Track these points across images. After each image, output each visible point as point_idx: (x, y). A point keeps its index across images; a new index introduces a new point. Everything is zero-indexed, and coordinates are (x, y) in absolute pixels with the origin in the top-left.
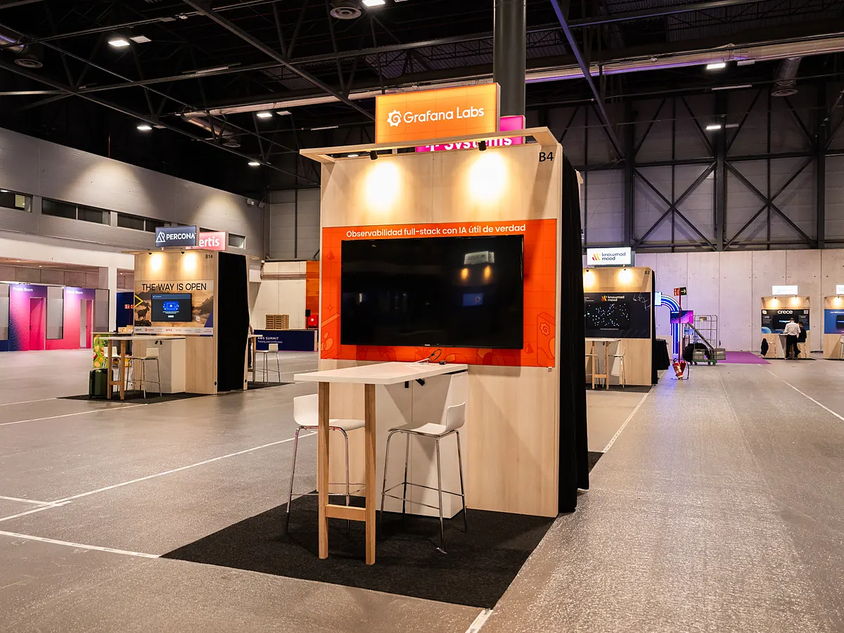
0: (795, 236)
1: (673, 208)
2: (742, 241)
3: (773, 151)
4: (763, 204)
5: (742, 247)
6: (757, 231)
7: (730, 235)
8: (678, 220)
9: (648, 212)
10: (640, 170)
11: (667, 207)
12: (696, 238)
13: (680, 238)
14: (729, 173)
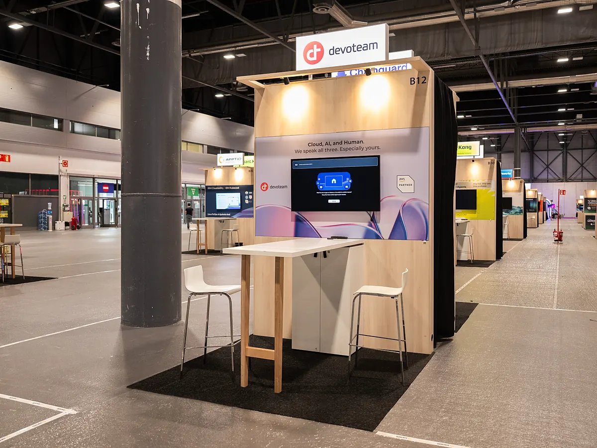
0: (591, 177)
1: (548, 167)
2: (573, 179)
3: (584, 147)
4: (580, 166)
5: (573, 181)
6: (578, 175)
7: (568, 176)
8: (550, 171)
9: (539, 167)
10: (535, 152)
11: (545, 166)
12: (556, 177)
13: (550, 177)
14: (568, 154)
